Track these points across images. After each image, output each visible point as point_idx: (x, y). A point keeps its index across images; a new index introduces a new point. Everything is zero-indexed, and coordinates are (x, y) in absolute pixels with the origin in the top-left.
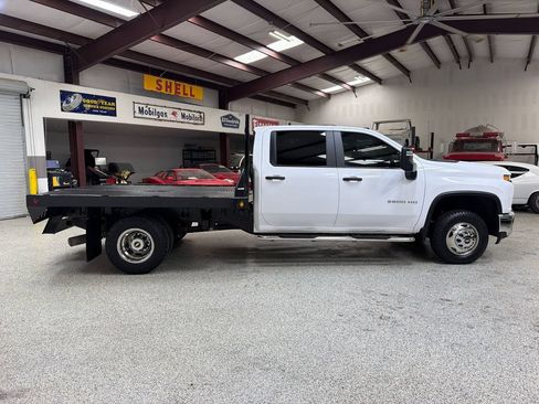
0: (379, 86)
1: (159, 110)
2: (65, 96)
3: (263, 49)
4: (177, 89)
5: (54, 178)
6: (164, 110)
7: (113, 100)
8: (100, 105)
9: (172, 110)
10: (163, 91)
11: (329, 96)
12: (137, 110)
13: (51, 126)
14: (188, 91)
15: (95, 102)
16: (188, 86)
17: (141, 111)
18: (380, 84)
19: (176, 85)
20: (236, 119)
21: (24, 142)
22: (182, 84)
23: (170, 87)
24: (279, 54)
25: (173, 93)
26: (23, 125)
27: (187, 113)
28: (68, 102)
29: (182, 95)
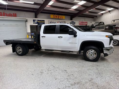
0: (117, 10)
1: (54, 22)
2: (34, 20)
3: (77, 5)
4: (58, 17)
5: (32, 36)
6: (55, 22)
7: (44, 21)
8: (41, 22)
9: (57, 22)
10: (55, 18)
11: (102, 14)
12: (49, 22)
13: (31, 27)
14: (61, 17)
15: (40, 21)
16: (61, 16)
17: (50, 22)
18: (118, 9)
19: (58, 16)
20: (74, 22)
21: (26, 30)
22: (60, 16)
23: (57, 17)
24: (82, 5)
25: (57, 18)
26: (26, 27)
27: (61, 22)
28: (35, 22)
29: (60, 18)
